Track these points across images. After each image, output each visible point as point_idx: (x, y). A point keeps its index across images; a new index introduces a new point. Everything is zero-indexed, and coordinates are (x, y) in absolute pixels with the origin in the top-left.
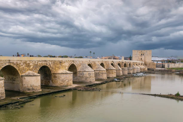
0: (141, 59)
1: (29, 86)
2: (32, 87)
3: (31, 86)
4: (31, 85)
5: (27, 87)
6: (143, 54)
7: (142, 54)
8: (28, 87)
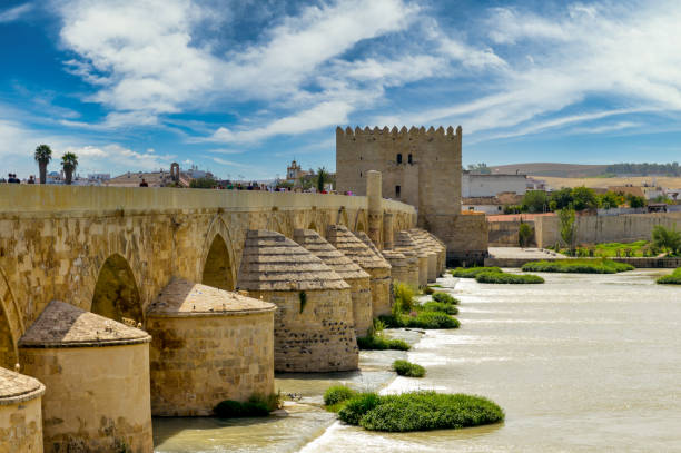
0: (398, 189)
1: (93, 427)
2: (110, 440)
3: (108, 432)
4: (103, 420)
5: (77, 441)
6: (405, 158)
7: (399, 157)
8: (87, 436)
